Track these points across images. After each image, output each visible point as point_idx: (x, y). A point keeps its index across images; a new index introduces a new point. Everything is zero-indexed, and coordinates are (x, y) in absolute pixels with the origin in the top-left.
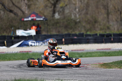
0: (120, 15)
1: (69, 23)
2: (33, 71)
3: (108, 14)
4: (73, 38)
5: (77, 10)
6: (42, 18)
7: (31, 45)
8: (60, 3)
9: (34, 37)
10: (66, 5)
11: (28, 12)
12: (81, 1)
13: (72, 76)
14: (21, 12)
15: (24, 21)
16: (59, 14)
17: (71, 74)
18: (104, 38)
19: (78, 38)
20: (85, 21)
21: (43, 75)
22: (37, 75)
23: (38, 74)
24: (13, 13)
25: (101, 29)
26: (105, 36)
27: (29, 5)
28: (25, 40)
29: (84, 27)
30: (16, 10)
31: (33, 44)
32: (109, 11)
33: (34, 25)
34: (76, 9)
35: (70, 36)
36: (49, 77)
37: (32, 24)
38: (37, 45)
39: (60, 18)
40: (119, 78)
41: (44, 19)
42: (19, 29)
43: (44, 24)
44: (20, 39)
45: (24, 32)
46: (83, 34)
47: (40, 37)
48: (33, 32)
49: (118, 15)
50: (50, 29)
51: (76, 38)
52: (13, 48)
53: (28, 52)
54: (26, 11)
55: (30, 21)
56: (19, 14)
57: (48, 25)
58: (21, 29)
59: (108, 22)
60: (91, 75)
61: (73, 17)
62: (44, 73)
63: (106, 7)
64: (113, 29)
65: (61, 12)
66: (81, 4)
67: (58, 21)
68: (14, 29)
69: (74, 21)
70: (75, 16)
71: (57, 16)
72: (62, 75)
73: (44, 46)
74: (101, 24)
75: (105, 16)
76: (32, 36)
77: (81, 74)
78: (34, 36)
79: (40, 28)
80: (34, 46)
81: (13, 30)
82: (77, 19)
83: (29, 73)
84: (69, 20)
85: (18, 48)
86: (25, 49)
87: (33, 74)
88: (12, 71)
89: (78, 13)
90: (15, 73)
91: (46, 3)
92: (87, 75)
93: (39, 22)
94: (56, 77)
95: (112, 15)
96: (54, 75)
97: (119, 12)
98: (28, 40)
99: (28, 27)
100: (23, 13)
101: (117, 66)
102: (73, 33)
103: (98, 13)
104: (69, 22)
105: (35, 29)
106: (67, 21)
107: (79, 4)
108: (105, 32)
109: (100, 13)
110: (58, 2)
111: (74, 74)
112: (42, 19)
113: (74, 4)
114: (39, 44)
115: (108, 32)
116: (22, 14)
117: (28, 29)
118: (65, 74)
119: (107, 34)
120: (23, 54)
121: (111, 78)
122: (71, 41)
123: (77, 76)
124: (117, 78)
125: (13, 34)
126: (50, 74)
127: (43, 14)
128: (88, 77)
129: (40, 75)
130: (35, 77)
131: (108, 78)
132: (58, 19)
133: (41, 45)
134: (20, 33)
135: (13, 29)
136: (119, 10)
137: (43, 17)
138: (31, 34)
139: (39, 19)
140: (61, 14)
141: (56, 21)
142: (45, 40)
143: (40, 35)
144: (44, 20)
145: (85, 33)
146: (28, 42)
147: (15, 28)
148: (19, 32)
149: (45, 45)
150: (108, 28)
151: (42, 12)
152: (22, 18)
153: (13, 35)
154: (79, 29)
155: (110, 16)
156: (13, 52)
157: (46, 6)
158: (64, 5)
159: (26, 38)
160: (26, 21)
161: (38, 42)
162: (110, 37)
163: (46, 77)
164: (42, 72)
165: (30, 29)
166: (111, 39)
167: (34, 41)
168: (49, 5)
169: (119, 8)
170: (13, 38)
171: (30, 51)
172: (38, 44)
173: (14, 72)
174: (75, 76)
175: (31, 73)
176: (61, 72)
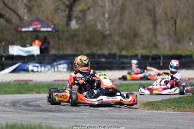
0: (174, 26)
1: (94, 36)
2: (36, 111)
3: (155, 23)
4: (99, 60)
5: (107, 16)
6: (50, 27)
7: (32, 71)
8: (79, 4)
9: (37, 58)
10: (89, 8)
11: (29, 18)
12: (112, 2)
13: (98, 121)
14: (18, 18)
15: (21, 32)
16: (77, 21)
17: (96, 117)
18: (148, 62)
19: (108, 60)
20: (119, 34)
21: (52, 119)
22: (42, 118)
23: (44, 117)
24: (4, 19)
25: (144, 48)
26: (150, 58)
27: (29, 7)
28: (23, 63)
29: (118, 43)
30: (8, 14)
31: (35, 69)
32: (157, 19)
33: (37, 38)
34: (104, 14)
35: (94, 58)
36: (61, 122)
37: (34, 37)
38: (41, 71)
39: (79, 29)
40: (172, 126)
41: (53, 29)
42: (13, 44)
43: (54, 37)
44: (14, 61)
45: (21, 50)
46: (115, 54)
47: (47, 58)
48: (35, 50)
49: (171, 26)
50: (62, 45)
51: (103, 60)
52: (3, 74)
53: (27, 81)
54: (24, 16)
55: (31, 31)
56: (14, 21)
57: (59, 39)
58: (17, 45)
59: (156, 35)
60: (129, 120)
61: (99, 27)
62: (53, 116)
63: (152, 13)
64: (163, 47)
65: (80, 18)
66: (113, 6)
67: (76, 33)
68: (5, 44)
69: (101, 33)
70: (103, 26)
71: (74, 24)
72: (81, 118)
73: (52, 72)
74: (144, 39)
75: (151, 26)
76: (33, 55)
77: (112, 118)
78: (37, 55)
79: (49, 43)
80: (38, 71)
81: (4, 46)
82: (106, 31)
83: (29, 115)
84: (93, 32)
85: (11, 75)
86: (22, 76)
87: (36, 117)
88: (3, 111)
89: (107, 21)
90: (8, 114)
91: (57, 4)
92: (121, 120)
93: (46, 34)
94: (72, 122)
95: (161, 25)
96: (69, 118)
97: (173, 20)
98: (27, 63)
99: (27, 41)
100: (21, 19)
101: (169, 107)
102: (100, 52)
103: (140, 22)
104: (93, 34)
105: (38, 45)
106: (89, 34)
107: (109, 6)
108: (150, 52)
109: (142, 22)
110: (76, 4)
111: (102, 118)
112: (50, 29)
113: (102, 6)
114: (45, 68)
115: (154, 53)
116: (19, 21)
117: (28, 45)
118: (87, 118)
119: (154, 55)
120: (20, 84)
121: (160, 125)
122: (96, 66)
123: (105, 122)
124: (170, 126)
125: (4, 52)
126: (63, 118)
127: (52, 22)
128: (124, 123)
129: (47, 118)
130: (38, 121)
131: (155, 125)
132: (75, 30)
133: (49, 70)
134: (15, 50)
135: (3, 43)
136: (172, 18)
137: (52, 26)
138: (32, 53)
139: (45, 29)
140: (80, 22)
141: (72, 33)
142: (55, 63)
143: (46, 54)
144: (54, 31)
145: (118, 54)
146: (27, 65)
147: (7, 43)
148: (13, 50)
149: (54, 71)
150: (156, 46)
151: (50, 17)
152: (18, 27)
153: (4, 54)
154: (110, 46)
155: (159, 27)
156: (4, 81)
157: (57, 9)
158: (86, 8)
159: (25, 60)
160: (25, 32)
161: (44, 66)
162: (158, 60)
163: (56, 122)
164: (50, 114)
165: (31, 45)
166: (160, 63)
167: (38, 65)
168: (62, 7)
169: (173, 14)
170: (3, 59)
171: (31, 81)
172: (43, 69)
173: (6, 112)
174: (103, 122)
175: (33, 116)
176: (80, 114)
